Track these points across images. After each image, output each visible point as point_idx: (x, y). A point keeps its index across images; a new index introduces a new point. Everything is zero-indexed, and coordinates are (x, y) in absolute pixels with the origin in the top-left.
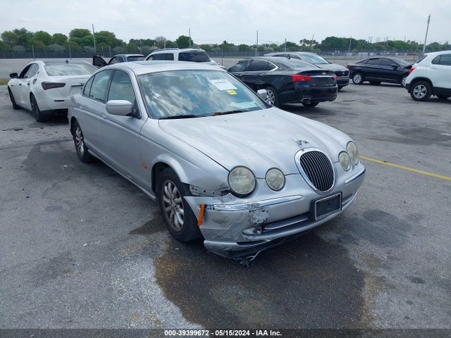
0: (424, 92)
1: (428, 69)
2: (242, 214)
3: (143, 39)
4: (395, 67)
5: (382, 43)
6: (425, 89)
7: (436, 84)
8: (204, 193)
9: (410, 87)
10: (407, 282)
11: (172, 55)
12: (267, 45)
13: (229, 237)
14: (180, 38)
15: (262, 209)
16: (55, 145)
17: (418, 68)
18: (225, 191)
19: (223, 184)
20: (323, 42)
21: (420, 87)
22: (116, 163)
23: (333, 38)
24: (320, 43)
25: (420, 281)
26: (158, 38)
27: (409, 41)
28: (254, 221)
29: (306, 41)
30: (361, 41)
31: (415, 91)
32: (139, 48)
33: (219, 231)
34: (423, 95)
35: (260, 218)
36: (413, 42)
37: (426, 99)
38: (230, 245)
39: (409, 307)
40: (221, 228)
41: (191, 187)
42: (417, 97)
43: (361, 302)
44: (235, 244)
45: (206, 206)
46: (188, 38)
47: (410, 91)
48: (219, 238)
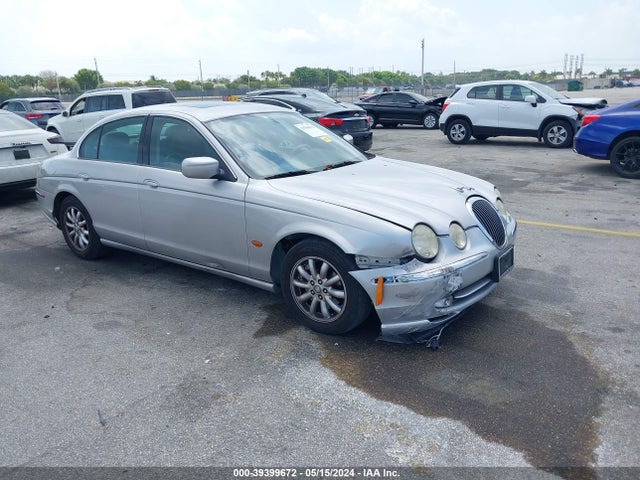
0: (463, 133)
1: (465, 104)
2: (436, 282)
3: (18, 75)
4: (414, 105)
5: (367, 75)
6: (463, 129)
7: (476, 123)
8: (378, 264)
9: (447, 128)
10: (608, 333)
11: (121, 96)
12: (215, 81)
13: (419, 314)
14: (79, 72)
15: (455, 272)
16: (8, 241)
17: (452, 103)
18: (409, 258)
19: (407, 248)
20: (292, 74)
21: (457, 126)
22: (183, 248)
23: (304, 69)
24: (288, 76)
25: (620, 330)
26: (45, 74)
27: (398, 72)
28: (450, 289)
29: (269, 74)
30: (341, 72)
31: (452, 132)
32: (15, 91)
33: (405, 308)
34: (462, 136)
35: (455, 283)
36: (404, 73)
37: (465, 142)
38: (419, 325)
39: (630, 356)
40: (407, 304)
41: (357, 259)
42: (456, 139)
43: (584, 361)
44: (427, 321)
45: (385, 280)
46: (95, 73)
47: (447, 133)
48: (405, 318)
